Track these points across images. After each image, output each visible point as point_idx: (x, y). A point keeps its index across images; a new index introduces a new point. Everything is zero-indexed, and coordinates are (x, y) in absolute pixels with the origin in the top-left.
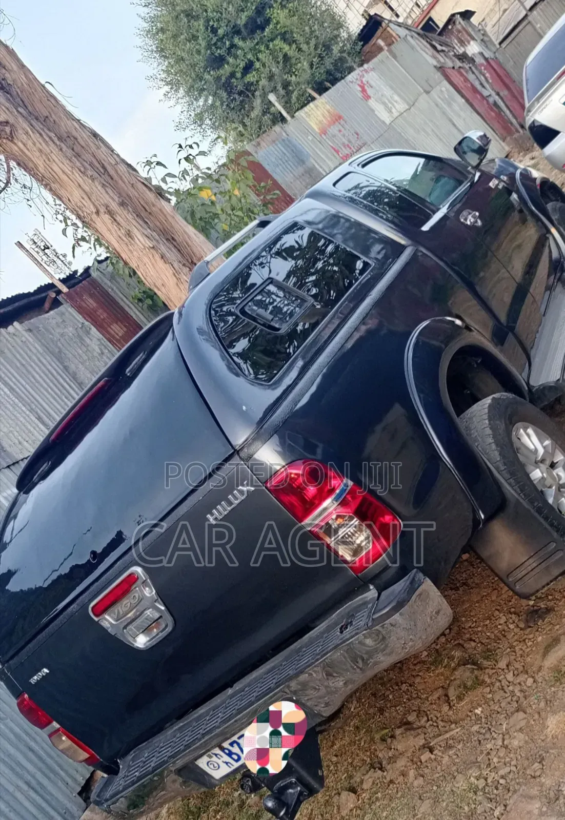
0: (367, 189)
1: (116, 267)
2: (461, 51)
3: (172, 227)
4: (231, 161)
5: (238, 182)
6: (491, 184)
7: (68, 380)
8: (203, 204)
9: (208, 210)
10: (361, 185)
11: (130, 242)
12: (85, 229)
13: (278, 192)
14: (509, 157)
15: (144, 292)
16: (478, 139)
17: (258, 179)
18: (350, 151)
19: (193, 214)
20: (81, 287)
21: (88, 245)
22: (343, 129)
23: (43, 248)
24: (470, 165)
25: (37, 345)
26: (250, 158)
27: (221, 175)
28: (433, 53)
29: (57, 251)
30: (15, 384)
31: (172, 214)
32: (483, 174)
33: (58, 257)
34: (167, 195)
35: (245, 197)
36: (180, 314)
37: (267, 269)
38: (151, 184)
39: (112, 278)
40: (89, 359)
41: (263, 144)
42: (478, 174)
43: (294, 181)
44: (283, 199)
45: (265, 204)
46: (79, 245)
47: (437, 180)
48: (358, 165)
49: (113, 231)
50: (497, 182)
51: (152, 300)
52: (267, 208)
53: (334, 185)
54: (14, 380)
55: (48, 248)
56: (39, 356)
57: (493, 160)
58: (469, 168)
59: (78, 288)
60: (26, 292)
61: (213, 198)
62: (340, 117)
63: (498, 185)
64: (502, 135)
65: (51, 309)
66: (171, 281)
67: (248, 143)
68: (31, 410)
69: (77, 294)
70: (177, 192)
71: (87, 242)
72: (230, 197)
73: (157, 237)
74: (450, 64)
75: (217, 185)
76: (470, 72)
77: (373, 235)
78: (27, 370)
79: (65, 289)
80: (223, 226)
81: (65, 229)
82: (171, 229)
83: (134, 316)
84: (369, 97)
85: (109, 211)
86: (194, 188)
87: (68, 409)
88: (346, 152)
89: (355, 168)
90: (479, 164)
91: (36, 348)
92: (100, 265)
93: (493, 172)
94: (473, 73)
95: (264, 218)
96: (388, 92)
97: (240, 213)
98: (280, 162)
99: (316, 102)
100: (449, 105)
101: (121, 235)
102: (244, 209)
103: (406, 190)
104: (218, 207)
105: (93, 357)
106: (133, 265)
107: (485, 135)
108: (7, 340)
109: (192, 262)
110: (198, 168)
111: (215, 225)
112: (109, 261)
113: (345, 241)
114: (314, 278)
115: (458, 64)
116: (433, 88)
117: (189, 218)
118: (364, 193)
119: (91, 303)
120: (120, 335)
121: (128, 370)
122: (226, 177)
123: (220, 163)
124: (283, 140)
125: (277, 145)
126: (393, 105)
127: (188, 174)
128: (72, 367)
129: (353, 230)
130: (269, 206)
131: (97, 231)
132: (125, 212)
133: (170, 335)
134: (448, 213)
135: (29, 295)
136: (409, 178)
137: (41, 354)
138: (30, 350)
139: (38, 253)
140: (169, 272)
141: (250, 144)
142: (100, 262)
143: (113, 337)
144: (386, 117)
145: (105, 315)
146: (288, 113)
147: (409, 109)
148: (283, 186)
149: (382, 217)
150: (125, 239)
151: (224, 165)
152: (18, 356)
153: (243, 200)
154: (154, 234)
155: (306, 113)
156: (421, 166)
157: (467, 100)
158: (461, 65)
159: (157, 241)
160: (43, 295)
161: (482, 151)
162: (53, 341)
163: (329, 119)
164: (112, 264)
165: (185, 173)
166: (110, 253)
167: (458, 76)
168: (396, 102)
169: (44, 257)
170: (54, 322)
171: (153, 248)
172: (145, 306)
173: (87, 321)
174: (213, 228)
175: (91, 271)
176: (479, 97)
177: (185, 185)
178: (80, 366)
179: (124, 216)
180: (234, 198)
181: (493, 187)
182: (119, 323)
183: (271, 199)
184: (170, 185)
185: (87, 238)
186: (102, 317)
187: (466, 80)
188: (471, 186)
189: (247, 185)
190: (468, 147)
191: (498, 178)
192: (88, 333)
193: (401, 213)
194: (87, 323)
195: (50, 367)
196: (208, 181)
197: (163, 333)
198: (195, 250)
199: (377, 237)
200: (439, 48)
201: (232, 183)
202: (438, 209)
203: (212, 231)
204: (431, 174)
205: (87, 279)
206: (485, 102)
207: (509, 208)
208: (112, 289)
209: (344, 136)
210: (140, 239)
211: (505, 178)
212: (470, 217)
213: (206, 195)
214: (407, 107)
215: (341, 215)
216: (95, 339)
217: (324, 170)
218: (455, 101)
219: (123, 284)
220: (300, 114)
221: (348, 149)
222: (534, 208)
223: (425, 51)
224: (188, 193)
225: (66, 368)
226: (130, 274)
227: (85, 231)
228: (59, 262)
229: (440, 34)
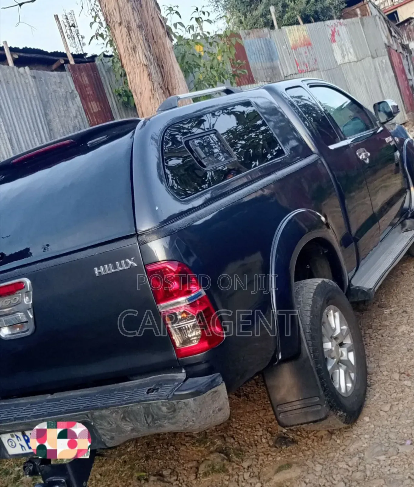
0: (306, 102)
1: (115, 64)
2: (406, 43)
3: (166, 59)
4: (226, 36)
5: (224, 52)
6: (387, 139)
7: (43, 123)
8: (193, 54)
9: (195, 60)
10: (303, 98)
11: (132, 54)
12: (106, 29)
13: (246, 71)
14: (406, 125)
15: (125, 91)
16: (392, 106)
17: (237, 56)
18: (306, 68)
19: (183, 57)
20: (85, 67)
21: (103, 41)
22: (308, 53)
23: (71, 25)
24: (379, 120)
25: (34, 90)
26: (239, 41)
27: (215, 42)
28: (388, 35)
29: (79, 32)
30: (5, 108)
31: (170, 50)
32: (385, 130)
33: (78, 36)
34: (172, 36)
35: (223, 63)
36: (144, 123)
37: (215, 119)
38: (165, 23)
39: (108, 71)
40: (65, 116)
41: (252, 35)
42: (381, 129)
43: (261, 70)
44: (248, 78)
45: (234, 75)
46: (97, 38)
47: (354, 119)
48: (308, 84)
49: (125, 41)
50: (391, 139)
51: (128, 99)
52: (234, 78)
53: (286, 89)
54: (6, 105)
55: (74, 27)
56: (32, 97)
57: (394, 124)
58: (378, 122)
59: (82, 65)
60: (45, 50)
61: (202, 54)
62: (310, 44)
63: (391, 142)
64: (407, 108)
65: (56, 70)
66: (147, 94)
67: (242, 29)
68: (8, 131)
69: (79, 69)
70: (180, 37)
71: (103, 38)
72: (214, 59)
73: (152, 61)
74: (395, 47)
75: (209, 46)
76: (406, 59)
77: (295, 134)
78: (19, 103)
79: (72, 62)
80: (199, 75)
81: (93, 23)
82: (164, 60)
83: (110, 104)
84: (334, 41)
85: (128, 27)
86: (193, 41)
87: (35, 147)
88: (303, 68)
89: (304, 85)
90: (385, 123)
91: (32, 91)
92: (104, 58)
93: (391, 131)
94: (407, 60)
95: (230, 87)
96: (348, 44)
97: (215, 73)
98: (257, 52)
99: (299, 26)
100: (383, 73)
101: (128, 46)
102: (219, 71)
103: (329, 114)
104: (202, 61)
105: (69, 116)
106: (127, 70)
107: (397, 107)
108: (15, 76)
109: (168, 88)
110: (201, 29)
111: (196, 72)
112: (111, 59)
113: (275, 127)
114: (244, 142)
115: (401, 50)
116: (378, 56)
117: (180, 58)
118: (302, 103)
119: (85, 80)
120: (95, 111)
121: (90, 142)
122: (218, 44)
123: (217, 33)
124: (266, 40)
125: (260, 40)
126: (348, 54)
127: (193, 30)
128: (51, 116)
129: (283, 124)
130: (236, 77)
131: (114, 35)
132: (139, 33)
133: (130, 134)
134: (350, 144)
135: (46, 53)
136: (336, 108)
137: (33, 96)
138: (28, 91)
139: (66, 26)
140: (148, 87)
141: (243, 31)
142: (105, 56)
143: (89, 110)
144: (339, 60)
145: (91, 93)
146: (278, 24)
147: (356, 62)
148: (252, 69)
149: (306, 125)
150: (130, 50)
151: (219, 36)
152: (17, 90)
153: (221, 65)
154: (151, 57)
155: (290, 30)
156: (347, 104)
157: (396, 76)
158: (402, 51)
159: (151, 63)
160: (55, 58)
161: (391, 115)
162: (46, 92)
163: (302, 42)
164: (113, 61)
165: (192, 27)
166: (115, 54)
167: (397, 57)
168: (350, 53)
169: (69, 32)
170: (54, 80)
171: (146, 66)
172: (121, 100)
173: (77, 90)
174: (192, 73)
175: (96, 59)
176: (404, 77)
177: (188, 36)
178: (57, 118)
179: (137, 35)
180: (216, 61)
181: (387, 142)
182: (98, 103)
183: (240, 73)
184: (177, 30)
185: (105, 36)
186: (88, 93)
187: (401, 63)
188: (373, 134)
189: (229, 57)
190: (383, 108)
191: (393, 137)
192: (73, 99)
193: (319, 127)
194: (76, 92)
195: (35, 109)
196: (204, 41)
197: (127, 130)
198: (173, 81)
199: (296, 136)
200: (393, 34)
201: (219, 50)
202: (345, 139)
203: (191, 74)
204: (351, 113)
205: (91, 63)
206: (406, 83)
207: (390, 160)
208: (105, 78)
209: (307, 57)
210: (141, 56)
211: (397, 140)
212: (363, 154)
213: (198, 49)
214: (356, 60)
215: (280, 110)
216: (75, 105)
217: (283, 73)
218: (388, 72)
219: (114, 79)
220: (286, 29)
221: (305, 66)
222: (406, 168)
223: (383, 31)
224: (187, 41)
225: (46, 115)
226: (121, 74)
227: (106, 31)
228: (77, 39)
229: (398, 25)
